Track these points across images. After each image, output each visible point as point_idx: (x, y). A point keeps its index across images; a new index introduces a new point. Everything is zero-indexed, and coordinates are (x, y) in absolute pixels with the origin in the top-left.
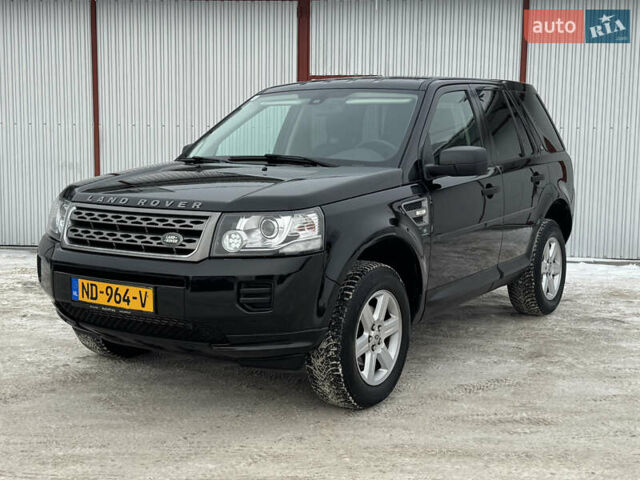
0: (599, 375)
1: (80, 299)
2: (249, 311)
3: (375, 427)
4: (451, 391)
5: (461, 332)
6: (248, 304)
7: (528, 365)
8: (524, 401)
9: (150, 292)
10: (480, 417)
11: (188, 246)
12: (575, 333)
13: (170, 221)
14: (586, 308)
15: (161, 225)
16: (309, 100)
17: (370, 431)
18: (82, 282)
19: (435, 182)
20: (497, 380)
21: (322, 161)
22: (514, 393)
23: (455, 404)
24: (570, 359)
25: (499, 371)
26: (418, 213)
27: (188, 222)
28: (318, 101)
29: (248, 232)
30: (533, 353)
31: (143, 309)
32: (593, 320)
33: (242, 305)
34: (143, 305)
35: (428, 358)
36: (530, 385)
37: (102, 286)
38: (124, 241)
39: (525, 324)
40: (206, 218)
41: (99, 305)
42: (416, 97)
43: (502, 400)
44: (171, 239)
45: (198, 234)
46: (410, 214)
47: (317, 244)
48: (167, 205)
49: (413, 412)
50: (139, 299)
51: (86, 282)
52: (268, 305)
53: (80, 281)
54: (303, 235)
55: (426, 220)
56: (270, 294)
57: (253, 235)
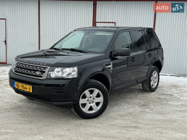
0: (159, 113)
1: (16, 87)
2: (56, 93)
3: (91, 127)
4: (116, 116)
5: (126, 97)
6: (56, 92)
7: (141, 108)
8: (136, 120)
9: (31, 87)
10: (121, 125)
11: (42, 75)
12: (158, 98)
13: (38, 68)
14: (163, 90)
15: (35, 69)
16: (85, 33)
17: (89, 128)
19: (116, 57)
20: (130, 113)
21: (85, 51)
22: (133, 118)
23: (116, 120)
24: (153, 107)
25: (131, 110)
26: (109, 67)
27: (42, 68)
28: (87, 34)
29: (58, 72)
30: (143, 105)
31: (30, 91)
32: (164, 94)
33: (54, 92)
34: (30, 90)
35: (113, 105)
36: (138, 115)
37: (20, 84)
38: (27, 72)
39: (145, 95)
40: (47, 68)
41: (20, 89)
42: (113, 33)
43: (129, 119)
44: (38, 73)
45: (44, 72)
46: (106, 67)
47: (76, 76)
48: (38, 64)
49: (103, 122)
50: (29, 89)
51: (17, 83)
52: (61, 92)
53: (16, 82)
54: (73, 73)
55: (112, 68)
56: (62, 89)
57: (59, 73)
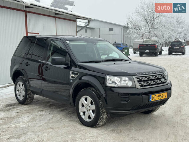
1: (152, 101)
9: (167, 93)
11: (166, 81)
18: (153, 96)
34: (165, 97)
37: (157, 95)
41: (157, 100)
44: (163, 80)
48: (156, 72)
